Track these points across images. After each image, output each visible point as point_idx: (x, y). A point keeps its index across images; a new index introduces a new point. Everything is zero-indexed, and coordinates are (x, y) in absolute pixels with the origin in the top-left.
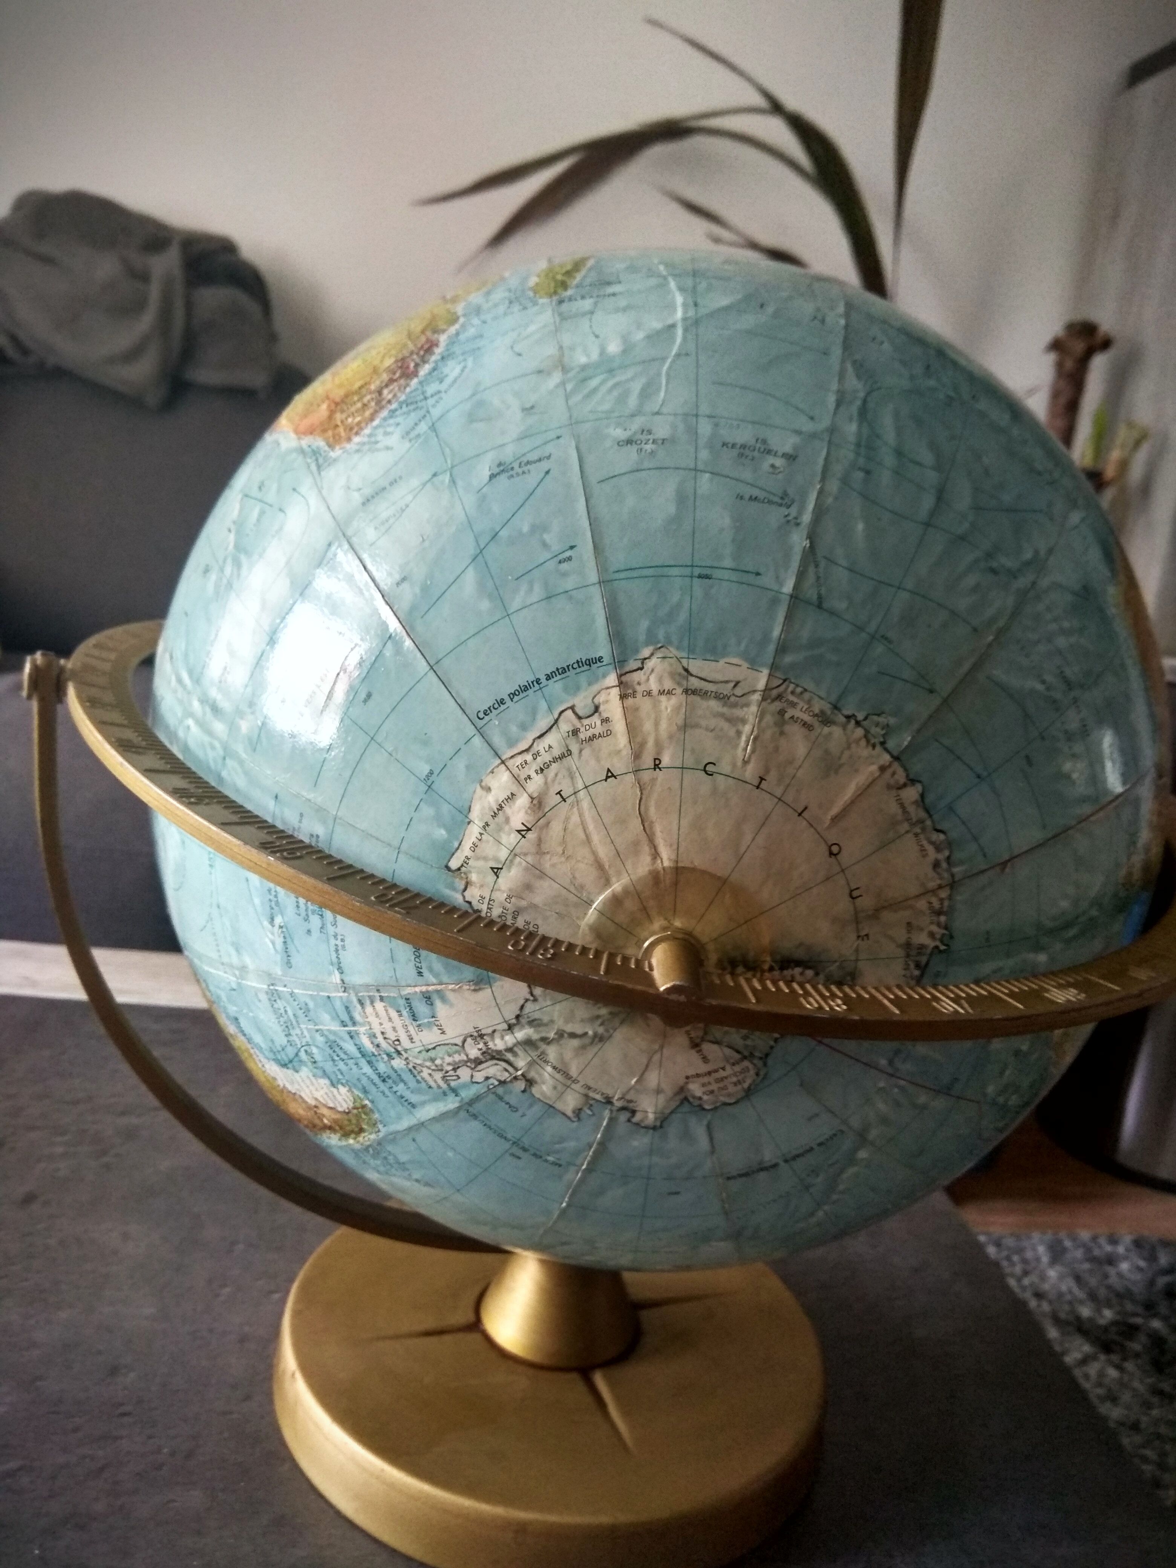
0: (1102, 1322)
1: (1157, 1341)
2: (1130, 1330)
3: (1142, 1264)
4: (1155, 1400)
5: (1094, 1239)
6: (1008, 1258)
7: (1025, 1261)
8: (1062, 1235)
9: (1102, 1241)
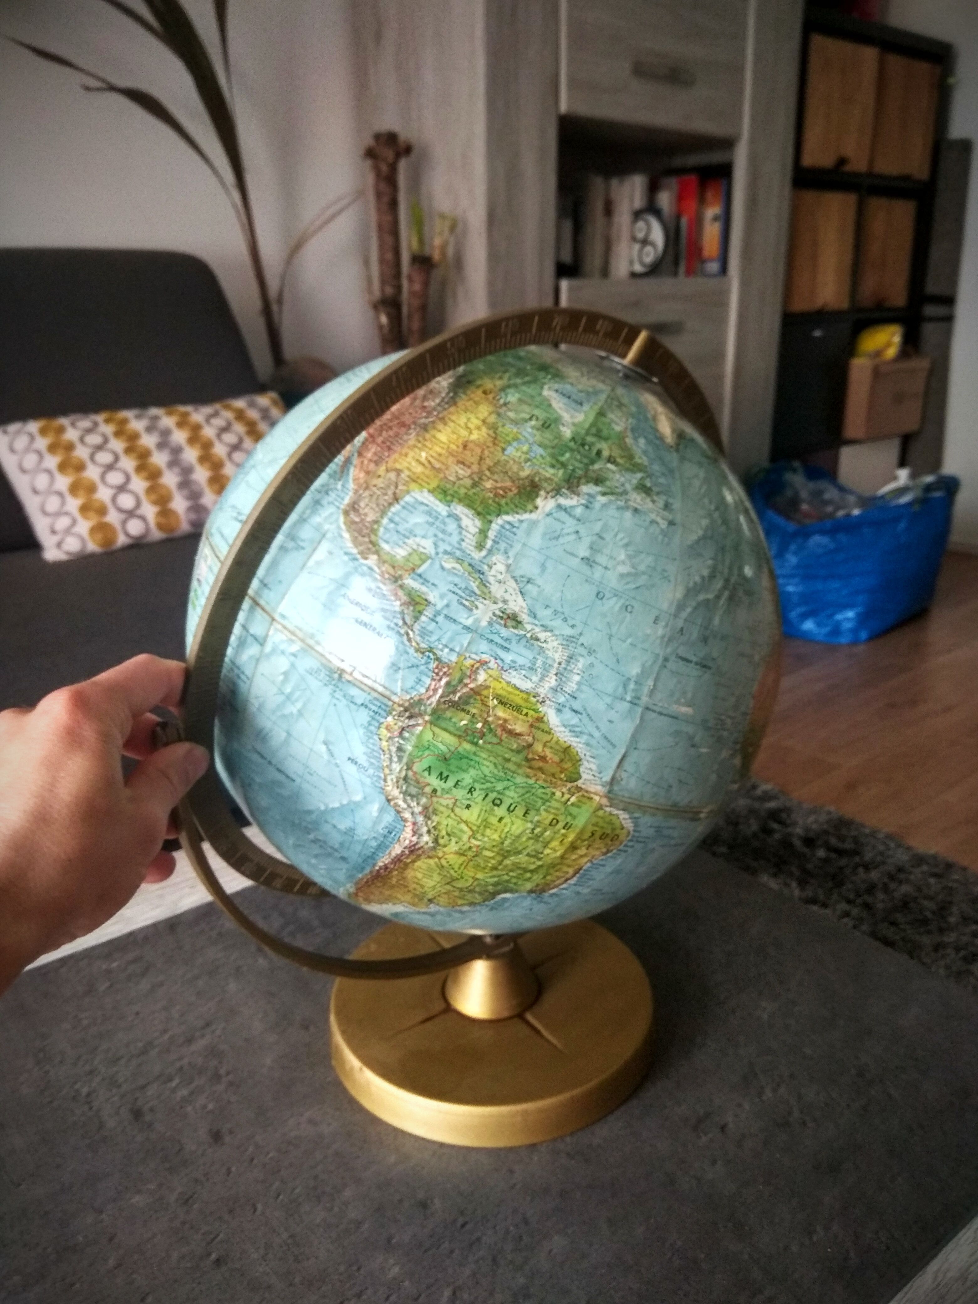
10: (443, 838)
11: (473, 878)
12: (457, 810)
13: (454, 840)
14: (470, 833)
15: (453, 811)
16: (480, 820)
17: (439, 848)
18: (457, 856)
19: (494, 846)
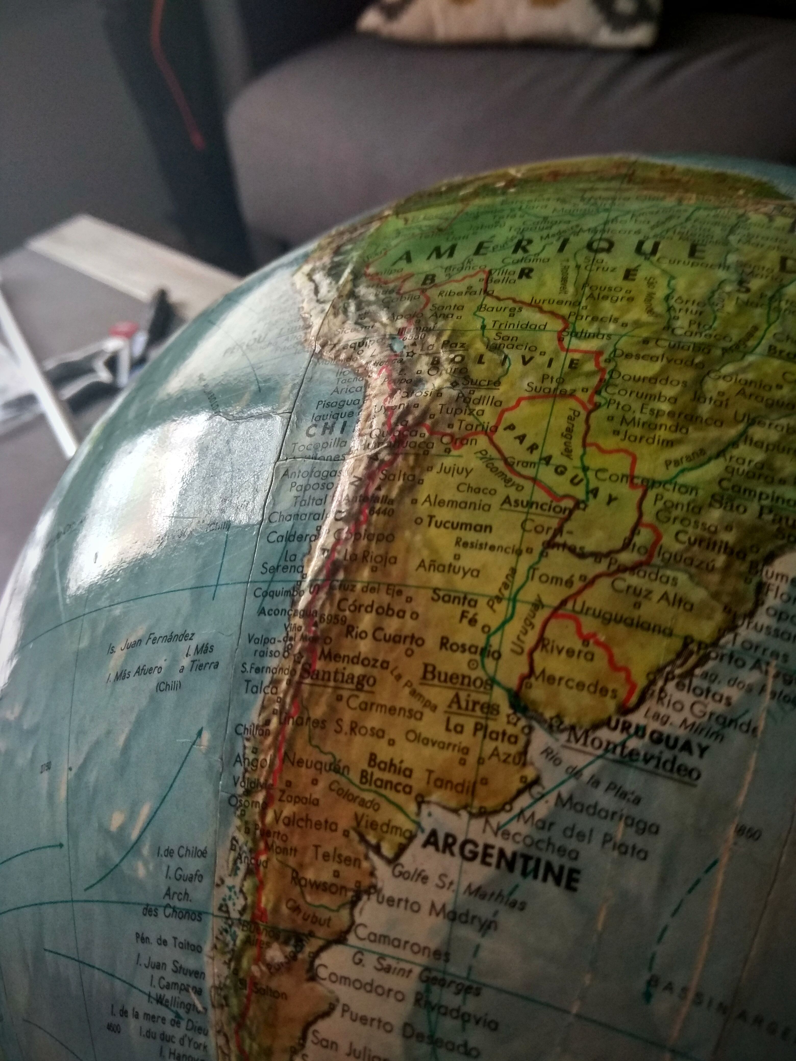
10: (480, 360)
11: (631, 478)
12: (497, 289)
13: (514, 356)
14: (558, 325)
15: (486, 292)
16: (571, 289)
17: (477, 394)
18: (542, 407)
19: (646, 341)
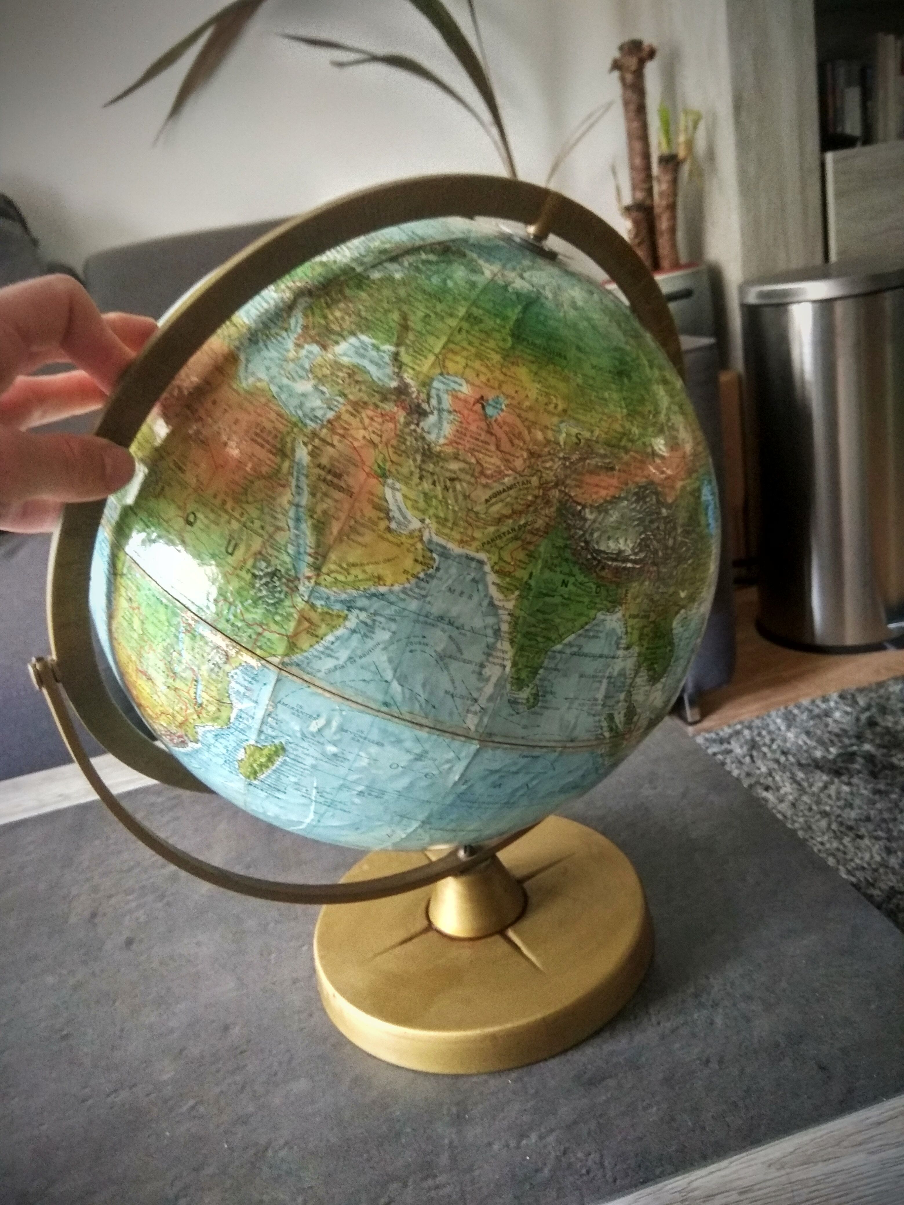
0: (831, 757)
1: (870, 758)
2: (850, 757)
3: (849, 709)
4: (877, 797)
5: (813, 702)
6: (759, 734)
7: (770, 732)
8: (791, 707)
9: (819, 702)
